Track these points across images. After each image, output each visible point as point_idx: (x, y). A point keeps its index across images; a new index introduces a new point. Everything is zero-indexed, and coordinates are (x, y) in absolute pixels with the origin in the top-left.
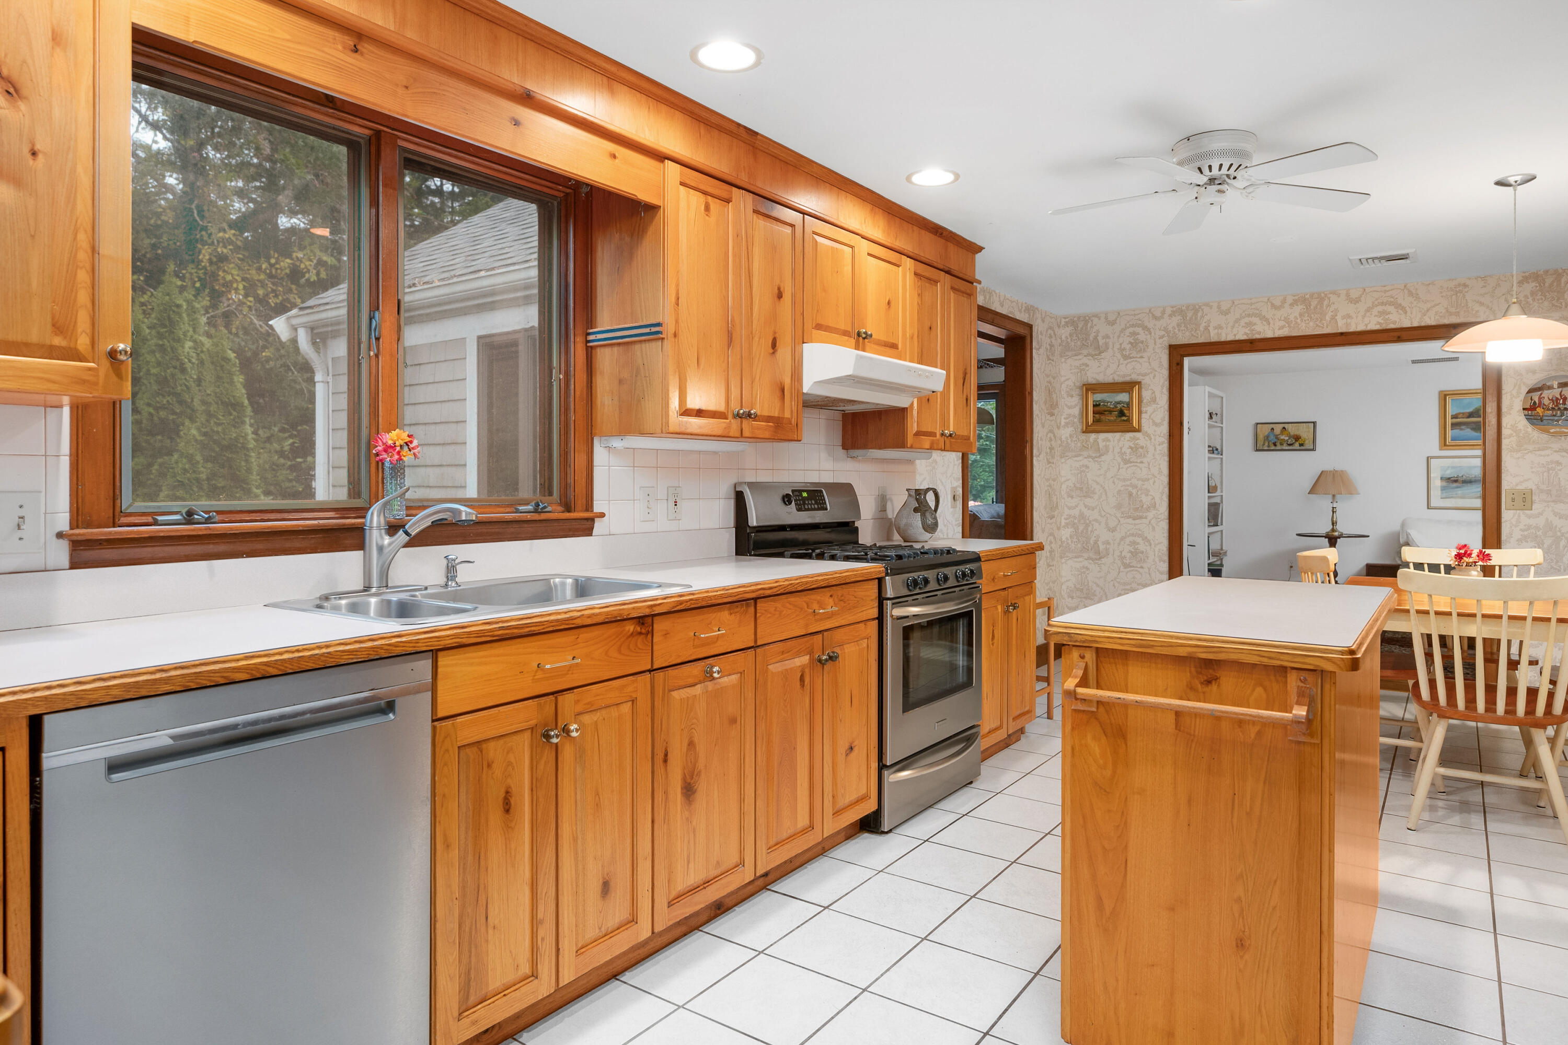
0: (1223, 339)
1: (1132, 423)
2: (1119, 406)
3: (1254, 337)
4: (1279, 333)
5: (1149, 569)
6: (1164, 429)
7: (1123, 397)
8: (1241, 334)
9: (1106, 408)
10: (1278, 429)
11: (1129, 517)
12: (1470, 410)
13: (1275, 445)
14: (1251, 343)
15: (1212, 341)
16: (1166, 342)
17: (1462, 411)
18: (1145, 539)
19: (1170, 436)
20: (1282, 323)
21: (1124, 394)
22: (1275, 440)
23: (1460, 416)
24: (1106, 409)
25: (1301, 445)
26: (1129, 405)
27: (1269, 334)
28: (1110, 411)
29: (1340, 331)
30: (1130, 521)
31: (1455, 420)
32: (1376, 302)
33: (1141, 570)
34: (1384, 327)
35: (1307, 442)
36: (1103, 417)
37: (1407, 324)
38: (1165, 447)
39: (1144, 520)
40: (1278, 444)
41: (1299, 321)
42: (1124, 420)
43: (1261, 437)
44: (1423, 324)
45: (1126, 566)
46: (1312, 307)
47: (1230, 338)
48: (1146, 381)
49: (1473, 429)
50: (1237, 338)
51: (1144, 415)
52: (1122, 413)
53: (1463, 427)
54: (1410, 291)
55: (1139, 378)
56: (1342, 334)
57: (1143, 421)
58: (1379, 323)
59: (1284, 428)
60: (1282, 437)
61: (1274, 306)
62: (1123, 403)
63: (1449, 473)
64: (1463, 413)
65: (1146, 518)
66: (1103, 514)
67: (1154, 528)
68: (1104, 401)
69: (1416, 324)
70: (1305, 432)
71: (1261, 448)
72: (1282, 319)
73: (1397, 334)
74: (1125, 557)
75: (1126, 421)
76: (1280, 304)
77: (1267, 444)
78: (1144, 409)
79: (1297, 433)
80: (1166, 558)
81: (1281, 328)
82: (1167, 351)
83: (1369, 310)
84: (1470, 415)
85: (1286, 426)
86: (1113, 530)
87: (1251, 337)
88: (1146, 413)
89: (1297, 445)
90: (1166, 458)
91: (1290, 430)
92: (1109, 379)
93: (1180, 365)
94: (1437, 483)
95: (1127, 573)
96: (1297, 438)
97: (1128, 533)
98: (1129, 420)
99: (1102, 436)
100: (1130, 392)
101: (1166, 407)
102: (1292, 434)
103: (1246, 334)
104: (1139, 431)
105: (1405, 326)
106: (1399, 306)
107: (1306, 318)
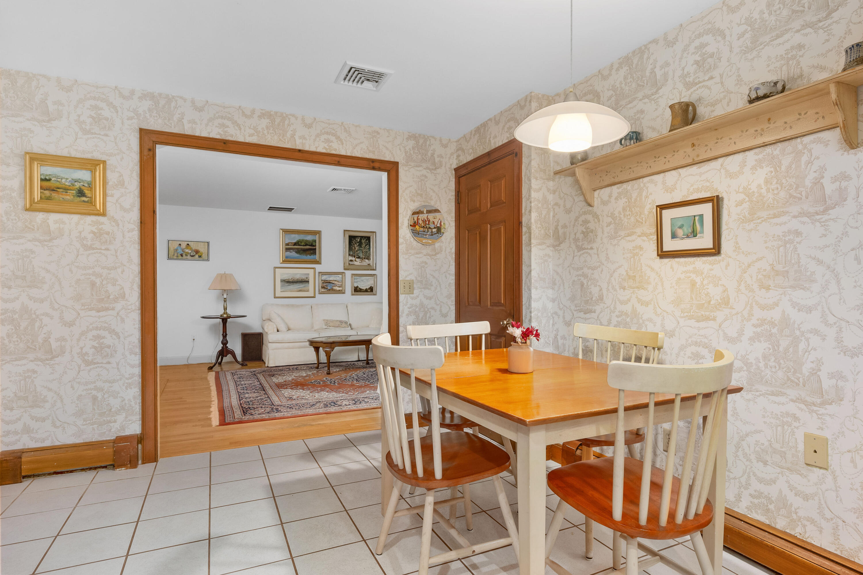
0: (197, 134)
1: (95, 205)
2: (78, 185)
3: (227, 138)
4: (249, 140)
5: (118, 364)
6: (135, 215)
7: (84, 175)
8: (215, 133)
9: (58, 185)
10: (184, 245)
11: (91, 309)
12: (295, 241)
13: (182, 255)
14: (225, 143)
15: (186, 133)
16: (136, 125)
17: (291, 242)
18: (112, 332)
19: (141, 223)
20: (252, 131)
21: (84, 172)
22: (182, 252)
23: (290, 244)
24: (60, 186)
25: (200, 257)
26: (91, 185)
27: (241, 139)
28: (66, 190)
29: (298, 148)
30: (93, 313)
31: (287, 247)
32: (323, 131)
33: (107, 366)
34: (328, 151)
35: (203, 255)
36: (54, 195)
37: (343, 153)
38: (136, 235)
39: (110, 312)
40: (184, 255)
41: (265, 132)
42: (84, 201)
43: (172, 249)
44: (353, 155)
45: (88, 363)
46: (276, 123)
47: (204, 134)
48: (111, 162)
49: (296, 252)
50: (211, 136)
51: (108, 199)
52: (81, 193)
53: (291, 251)
54: (345, 128)
55: (103, 158)
56: (300, 151)
57: (108, 205)
58: (325, 148)
59: (188, 244)
60: (187, 251)
61: (244, 114)
62: (83, 181)
63: (286, 277)
64: (291, 243)
65: (113, 309)
66: (56, 306)
67: (123, 320)
68: (57, 177)
69: (349, 154)
70: (202, 249)
71: (172, 257)
72: (252, 127)
73: (337, 159)
74: (87, 354)
75: (87, 202)
76: (250, 114)
77: (176, 255)
78: (109, 192)
79: (197, 248)
80: (138, 350)
81: (251, 135)
82: (137, 135)
83: (318, 136)
84: (295, 244)
85: (189, 243)
86: (71, 324)
87: (223, 137)
88: (112, 196)
89: (197, 256)
90: (137, 247)
91: (192, 246)
92: (65, 153)
93: (152, 151)
94: (278, 283)
95: (89, 371)
96: (197, 252)
97: (91, 327)
98: (91, 202)
99: (53, 217)
100: (93, 172)
101: (137, 192)
102: (194, 249)
103: (219, 134)
104: (104, 214)
105: (342, 154)
106: (338, 138)
107: (271, 131)
